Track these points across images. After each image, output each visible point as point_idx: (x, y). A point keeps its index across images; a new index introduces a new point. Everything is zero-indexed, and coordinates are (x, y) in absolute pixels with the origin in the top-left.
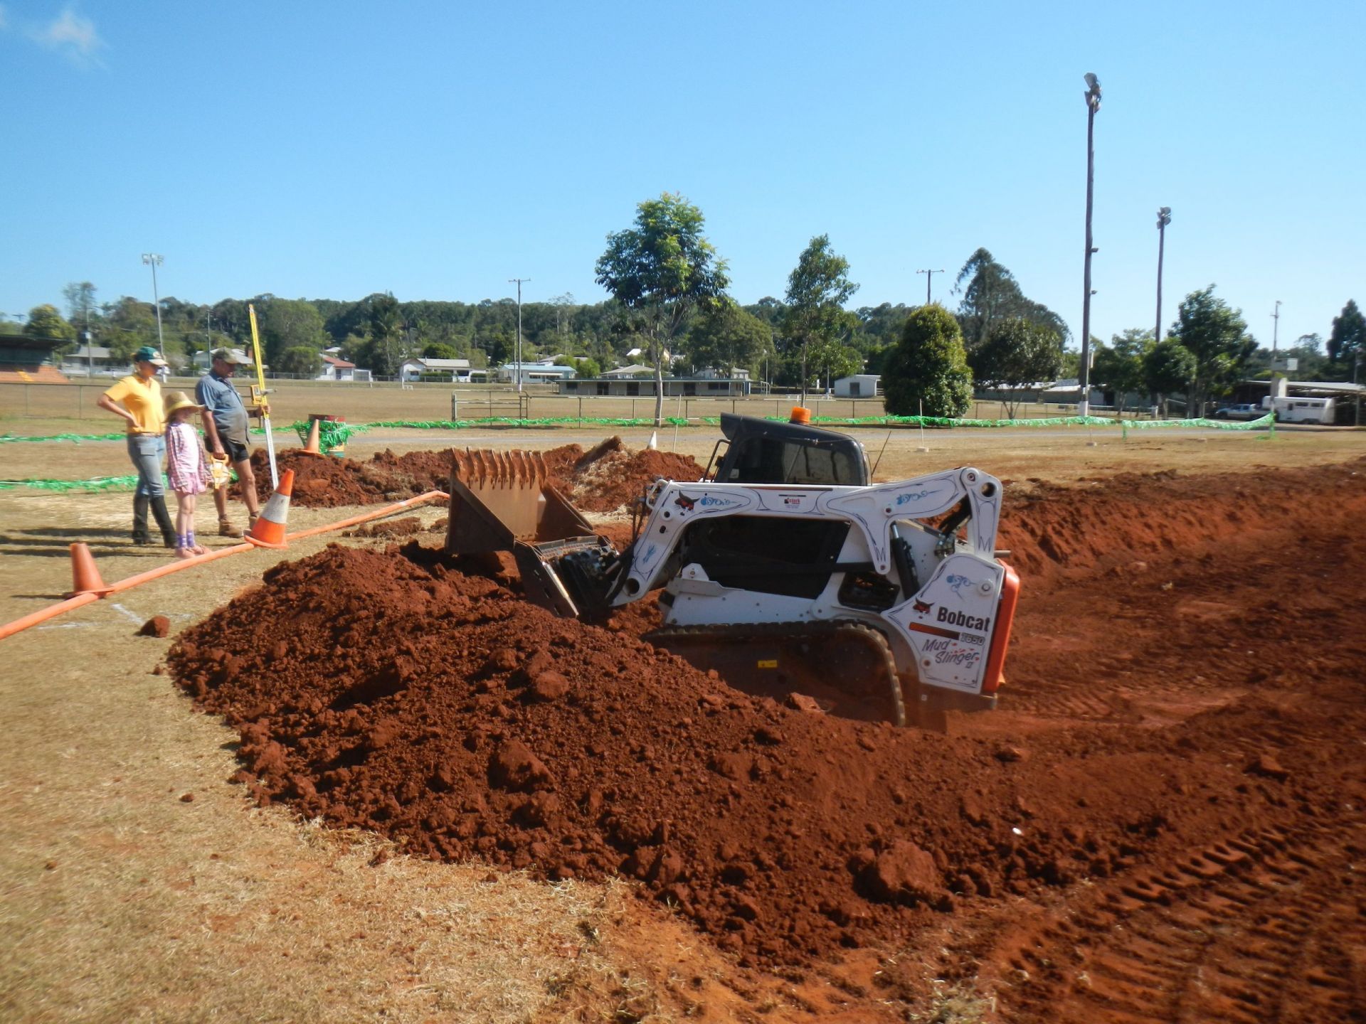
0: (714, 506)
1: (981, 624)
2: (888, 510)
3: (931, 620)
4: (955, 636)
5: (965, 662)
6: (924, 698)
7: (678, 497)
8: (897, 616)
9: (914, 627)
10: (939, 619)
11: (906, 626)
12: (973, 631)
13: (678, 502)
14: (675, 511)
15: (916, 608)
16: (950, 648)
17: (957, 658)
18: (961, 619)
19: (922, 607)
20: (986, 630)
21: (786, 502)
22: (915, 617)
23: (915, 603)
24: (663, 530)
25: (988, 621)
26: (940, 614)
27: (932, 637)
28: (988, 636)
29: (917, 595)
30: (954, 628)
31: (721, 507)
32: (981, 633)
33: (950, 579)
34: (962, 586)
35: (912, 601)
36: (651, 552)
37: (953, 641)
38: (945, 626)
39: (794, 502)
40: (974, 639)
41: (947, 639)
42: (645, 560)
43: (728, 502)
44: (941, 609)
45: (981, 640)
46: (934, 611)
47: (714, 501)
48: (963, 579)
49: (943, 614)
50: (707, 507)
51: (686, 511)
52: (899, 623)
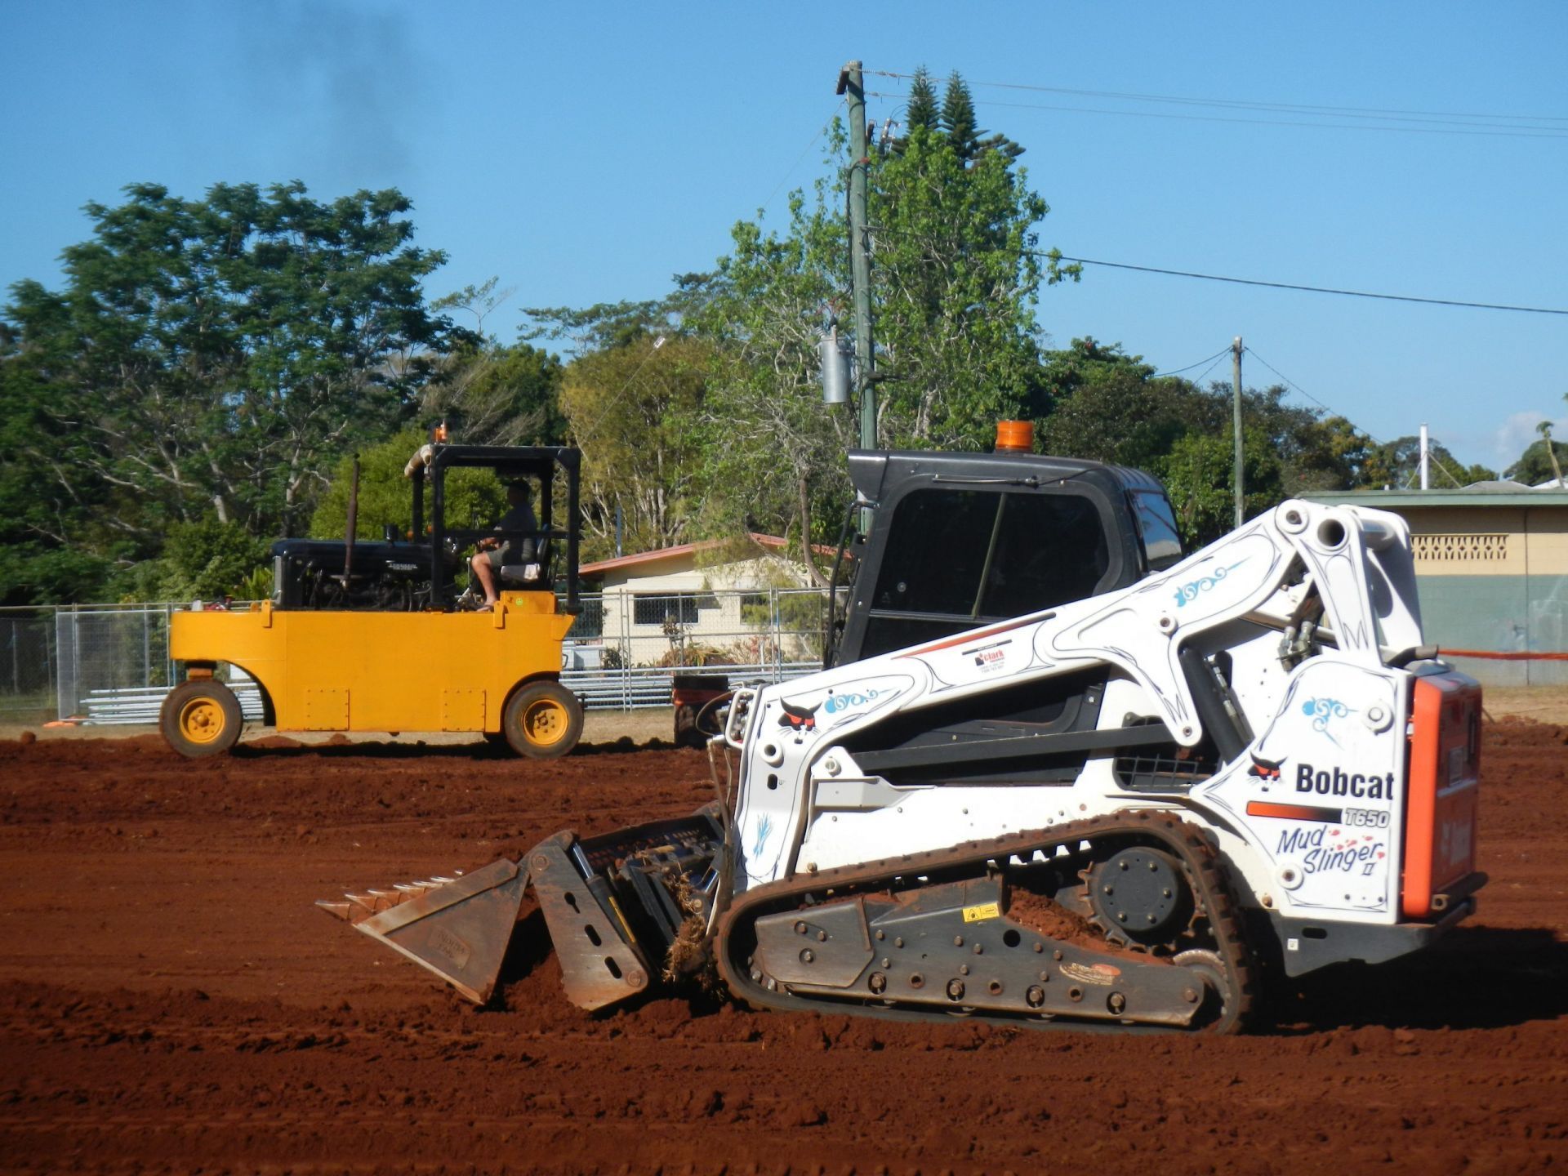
0: (852, 709)
1: (1379, 788)
2: (1165, 623)
3: (1284, 791)
4: (1333, 816)
5: (1359, 865)
6: (1293, 945)
7: (782, 712)
8: (1219, 792)
9: (1257, 809)
10: (1300, 788)
11: (1240, 808)
12: (1366, 803)
13: (785, 722)
14: (784, 739)
15: (1253, 772)
16: (1328, 842)
17: (1342, 858)
18: (1340, 782)
19: (1265, 769)
20: (1389, 797)
21: (979, 662)
22: (1254, 789)
23: (1250, 764)
24: (773, 782)
25: (1390, 779)
26: (1300, 778)
27: (1291, 825)
28: (1394, 807)
29: (1252, 748)
30: (1329, 801)
31: (864, 708)
32: (1381, 804)
33: (1309, 708)
34: (1333, 717)
35: (1244, 761)
36: (764, 830)
37: (1332, 826)
38: (1313, 799)
39: (994, 657)
40: (1367, 817)
41: (1320, 825)
42: (758, 850)
43: (873, 694)
44: (1301, 768)
45: (1382, 817)
46: (1289, 773)
47: (848, 699)
48: (1333, 704)
49: (1305, 777)
50: (839, 715)
51: (803, 733)
52: (1228, 808)
